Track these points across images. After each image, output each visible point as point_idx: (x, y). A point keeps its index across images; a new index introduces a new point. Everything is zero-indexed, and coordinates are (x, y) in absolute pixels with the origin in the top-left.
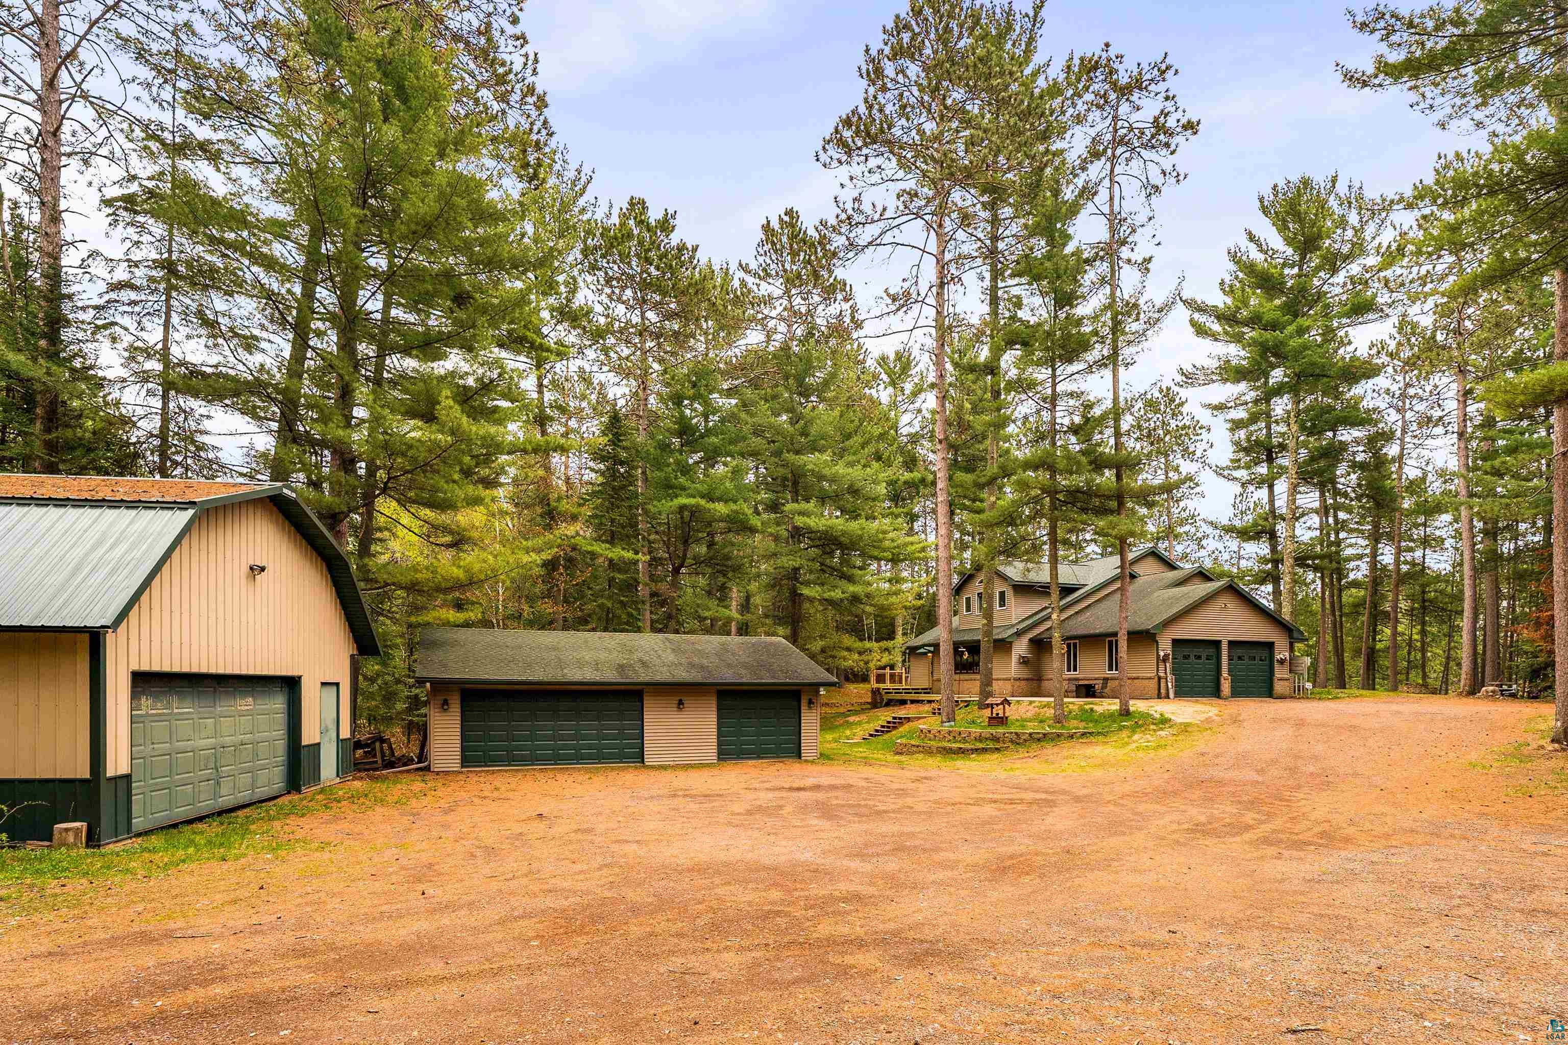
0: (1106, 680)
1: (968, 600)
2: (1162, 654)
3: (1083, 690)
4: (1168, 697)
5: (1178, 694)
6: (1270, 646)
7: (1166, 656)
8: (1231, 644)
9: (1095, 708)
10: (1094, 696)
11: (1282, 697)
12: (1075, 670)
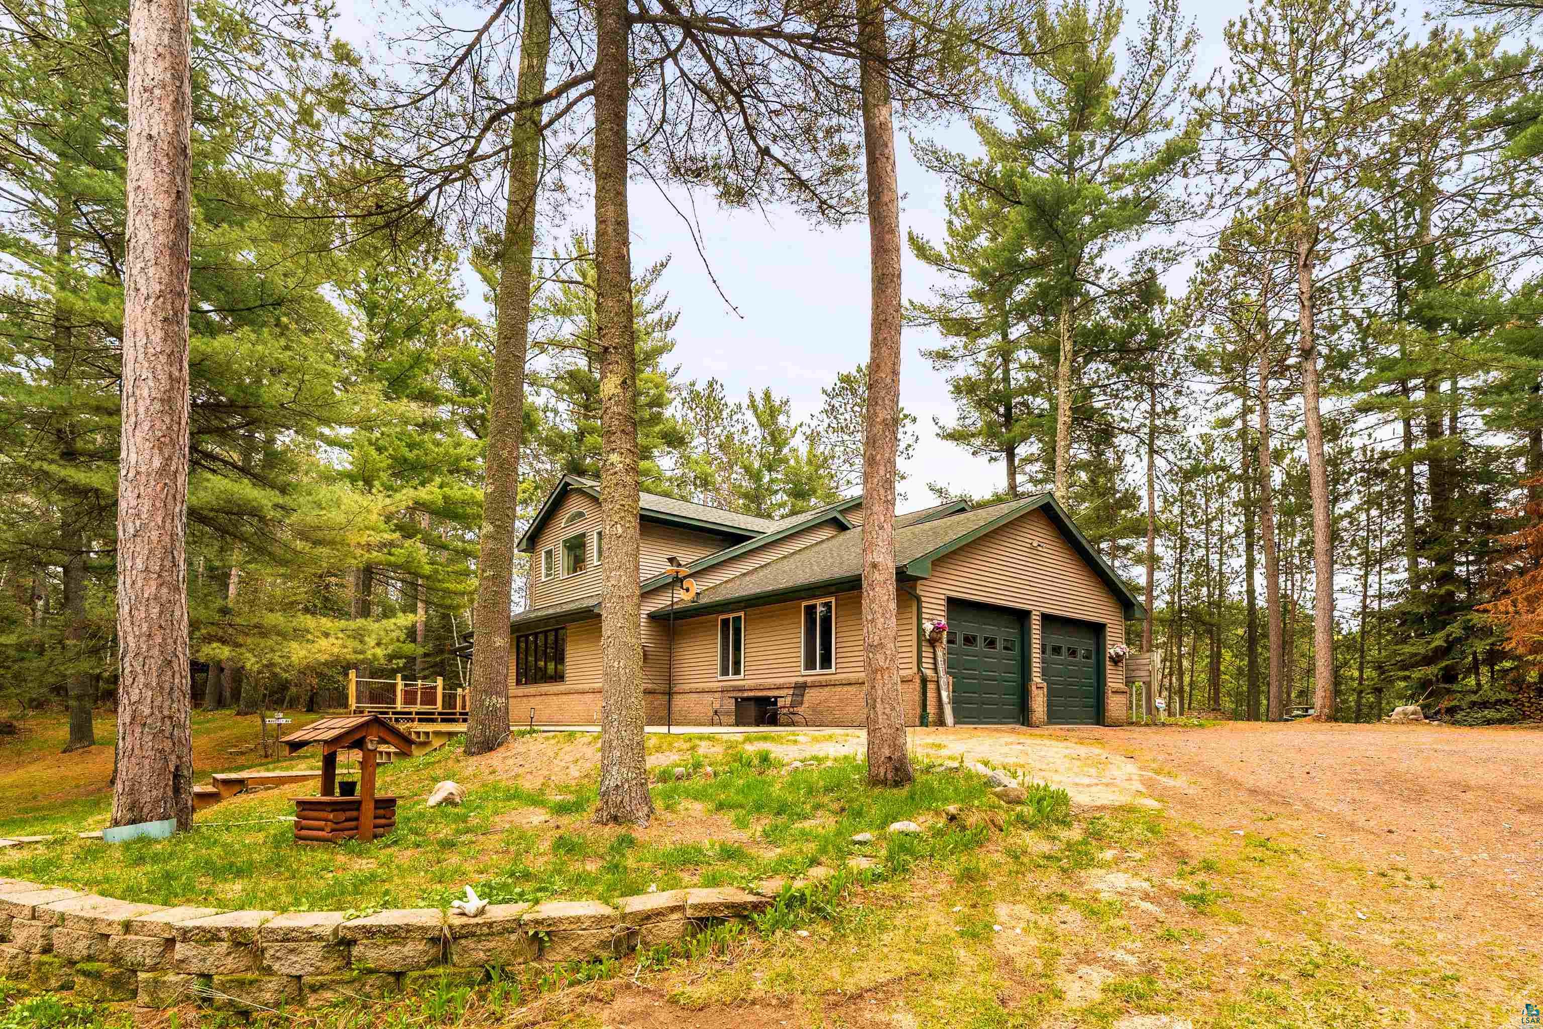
0: (800, 688)
1: (549, 553)
2: (928, 626)
3: (752, 710)
4: (941, 722)
5: (961, 717)
6: (1097, 630)
7: (938, 629)
8: (1048, 619)
9: (776, 751)
10: (773, 721)
11: (1116, 724)
12: (737, 672)
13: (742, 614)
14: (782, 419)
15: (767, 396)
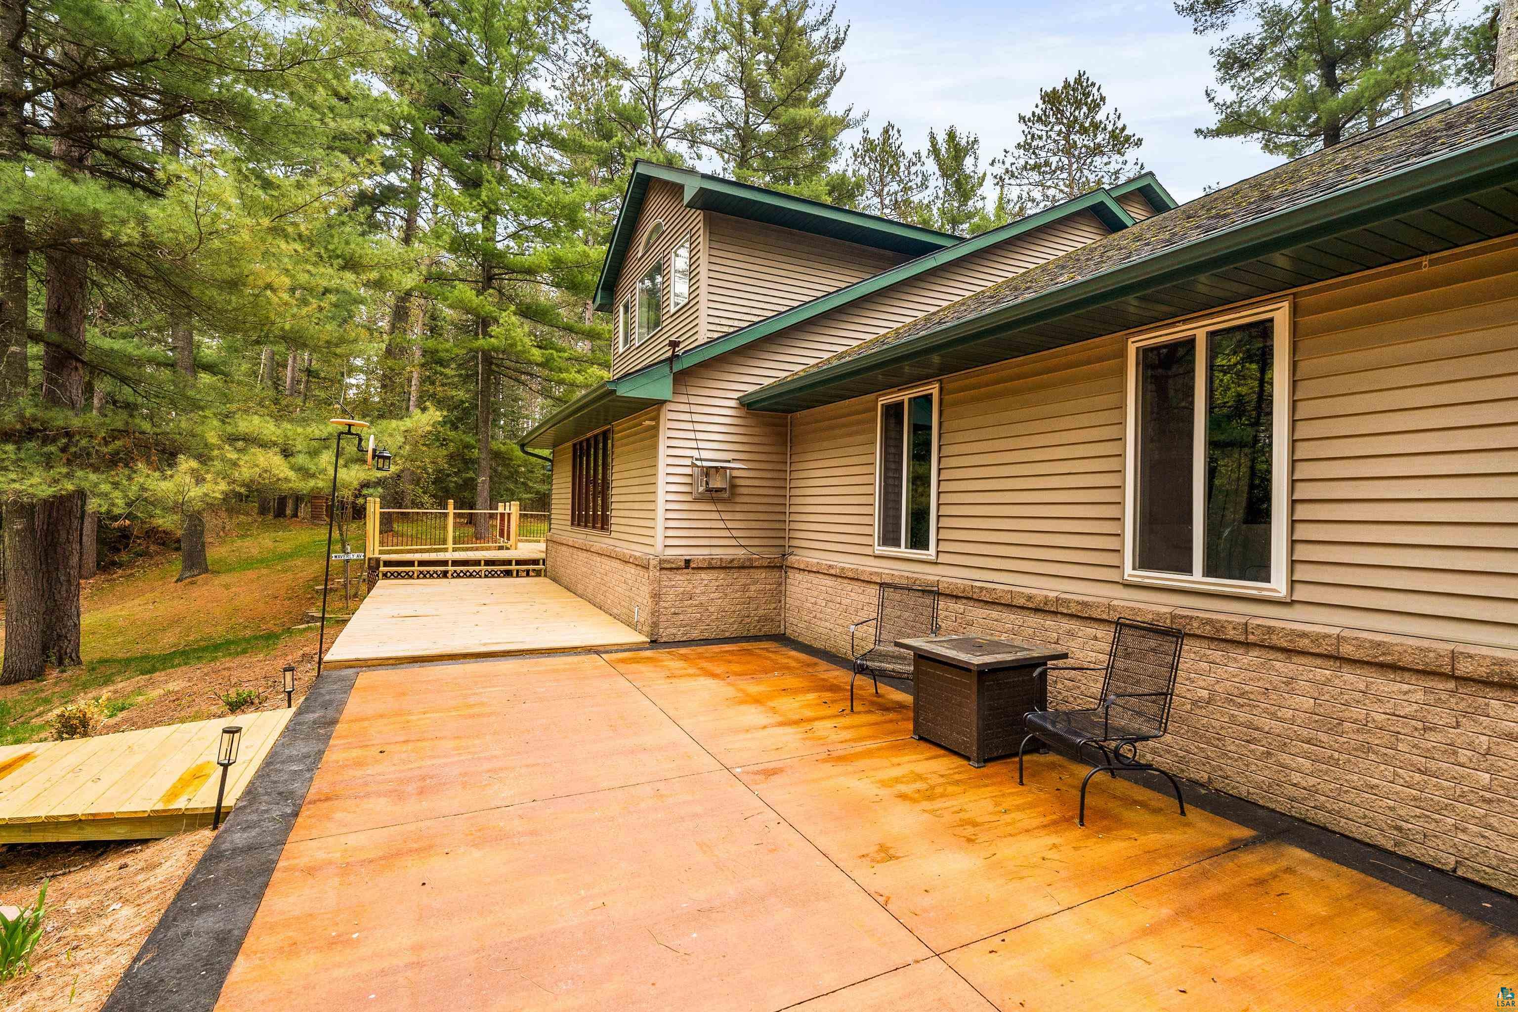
1: (626, 306)
13: (934, 389)
14: (969, 162)
15: (952, 136)
